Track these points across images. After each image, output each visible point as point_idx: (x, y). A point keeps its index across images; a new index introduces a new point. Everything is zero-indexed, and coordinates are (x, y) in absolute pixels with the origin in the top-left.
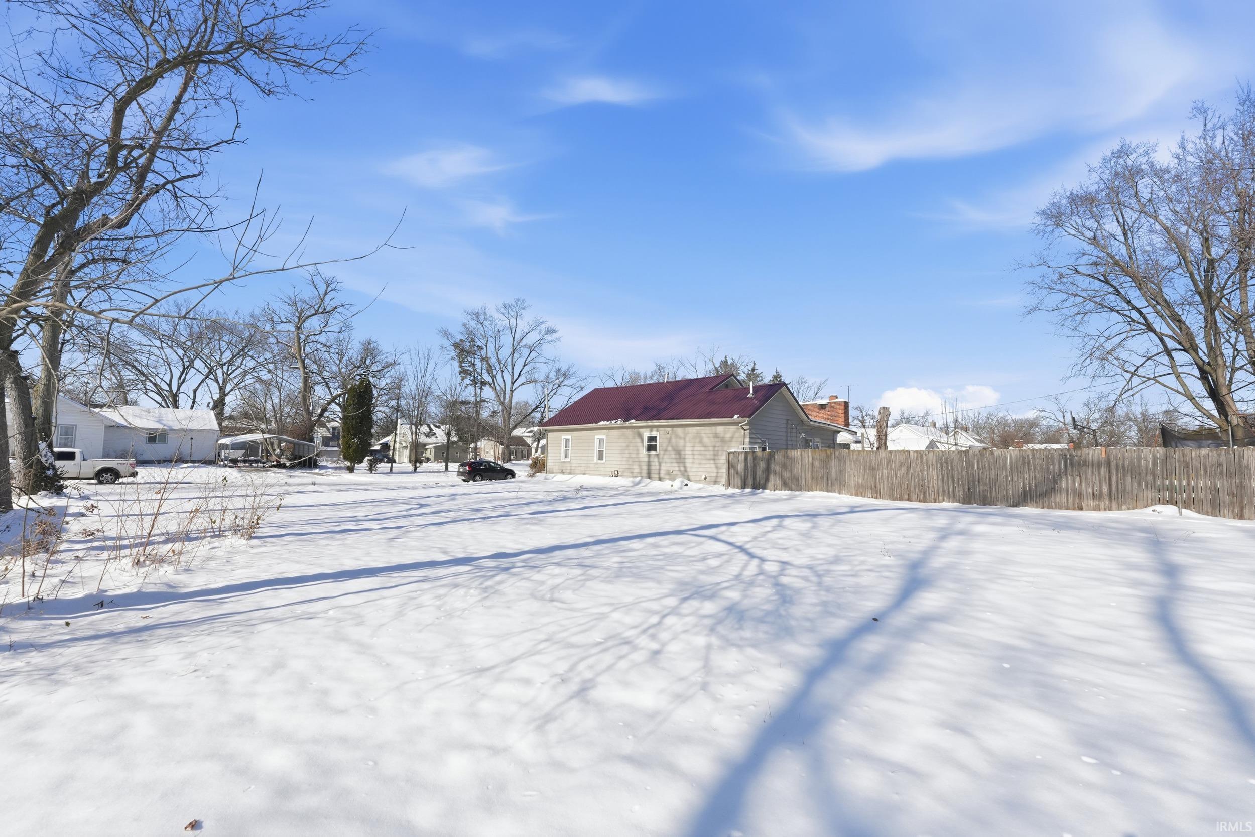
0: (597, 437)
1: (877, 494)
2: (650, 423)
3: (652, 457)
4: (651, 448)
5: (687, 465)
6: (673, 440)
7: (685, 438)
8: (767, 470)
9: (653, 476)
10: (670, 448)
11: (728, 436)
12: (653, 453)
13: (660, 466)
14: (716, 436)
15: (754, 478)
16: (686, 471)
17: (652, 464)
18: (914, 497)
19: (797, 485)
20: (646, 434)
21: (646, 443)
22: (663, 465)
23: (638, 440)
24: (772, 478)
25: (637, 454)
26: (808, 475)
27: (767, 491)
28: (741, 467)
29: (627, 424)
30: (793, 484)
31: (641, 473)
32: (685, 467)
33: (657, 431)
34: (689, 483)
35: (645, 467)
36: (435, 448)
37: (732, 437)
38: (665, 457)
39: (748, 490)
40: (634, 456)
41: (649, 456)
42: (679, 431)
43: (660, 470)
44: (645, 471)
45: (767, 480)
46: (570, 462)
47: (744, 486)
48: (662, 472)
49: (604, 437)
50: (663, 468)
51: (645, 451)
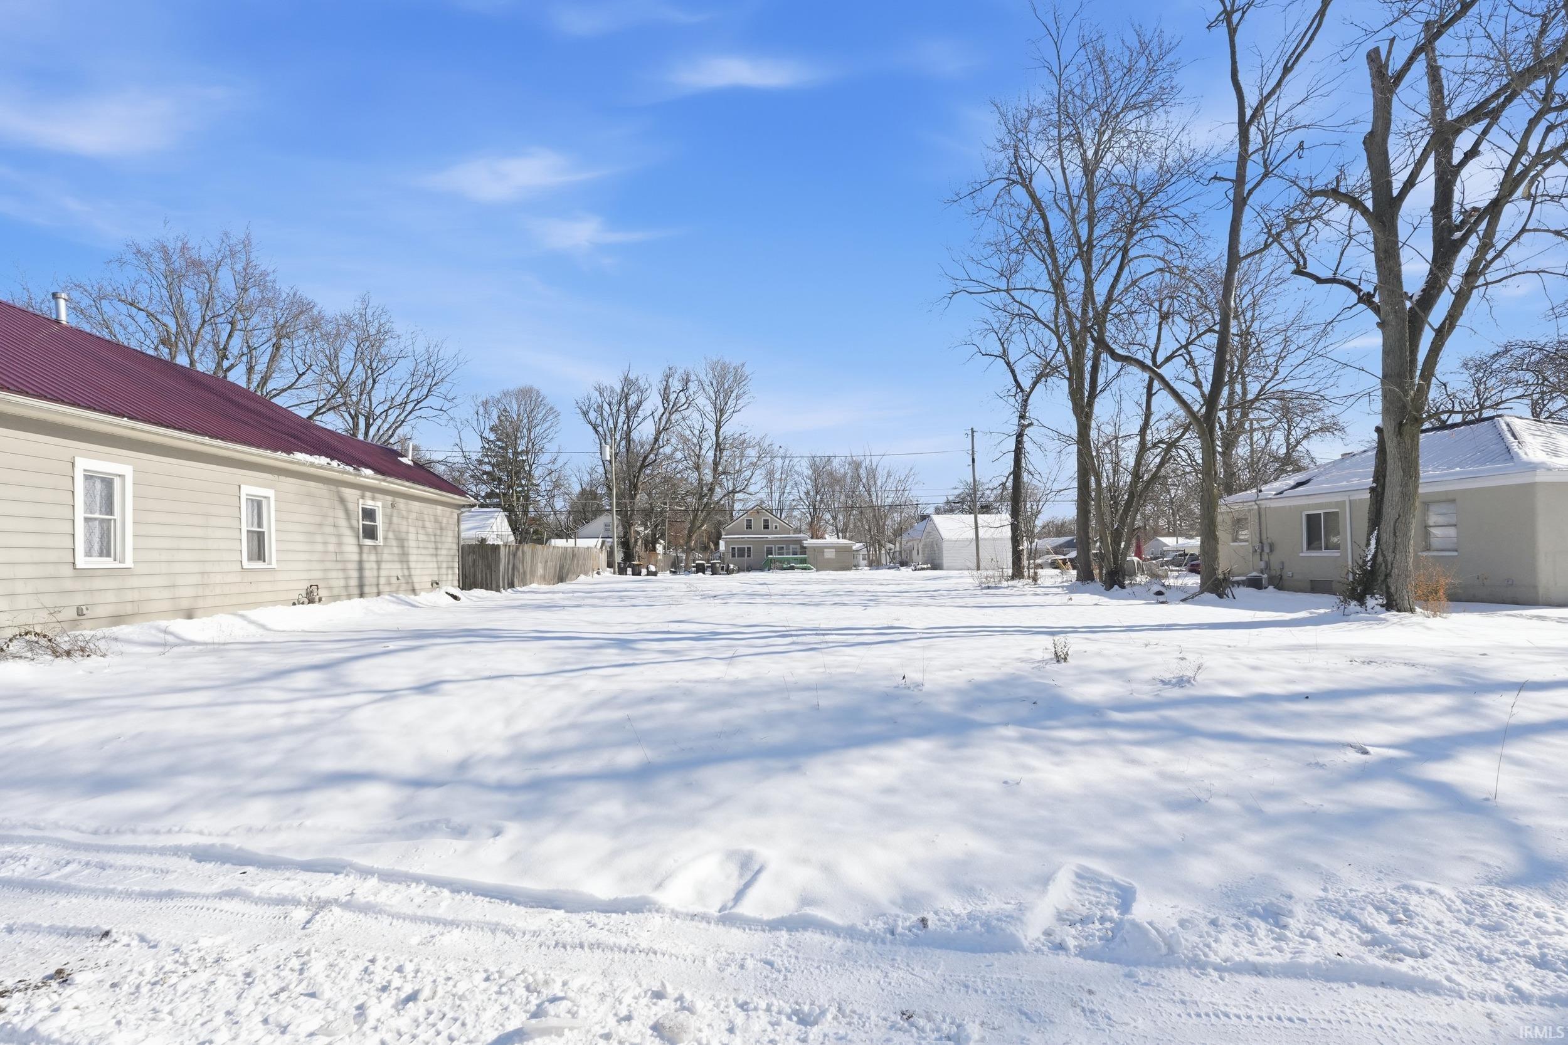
3: (366, 550)
4: (366, 533)
6: (395, 520)
7: (407, 518)
9: (367, 589)
11: (445, 521)
13: (379, 569)
14: (436, 520)
16: (410, 576)
17: (367, 565)
20: (360, 500)
21: (359, 521)
22: (383, 565)
23: (348, 512)
25: (340, 544)
31: (346, 587)
32: (409, 568)
33: (373, 499)
35: (354, 574)
37: (448, 523)
38: (386, 551)
40: (331, 548)
43: (378, 577)
44: (354, 582)
48: (382, 581)
50: (383, 573)
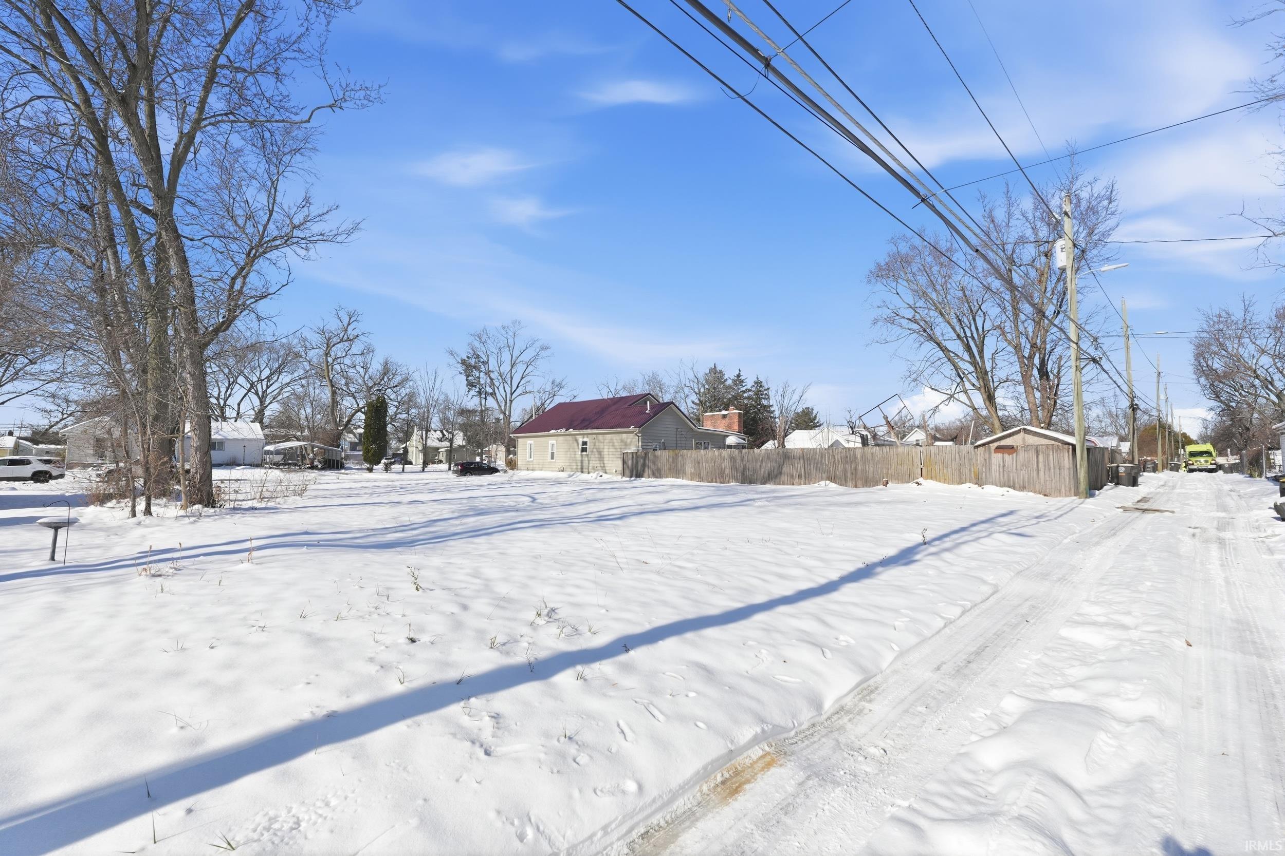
0: (550, 442)
1: (701, 480)
2: (582, 432)
3: (584, 456)
4: (584, 450)
5: (605, 462)
6: (598, 444)
7: (604, 442)
8: (644, 465)
9: (585, 470)
10: (595, 450)
11: (629, 441)
12: (584, 453)
13: (590, 463)
14: (622, 441)
15: (637, 471)
16: (603, 466)
17: (584, 462)
18: (718, 480)
19: (660, 475)
20: (581, 440)
21: (580, 446)
23: (576, 444)
24: (646, 469)
25: (575, 454)
26: (666, 468)
27: (643, 479)
28: (630, 463)
29: (567, 432)
30: (657, 474)
31: (576, 468)
32: (603, 464)
33: (587, 438)
34: (604, 475)
35: (579, 464)
36: (446, 451)
37: (631, 442)
38: (592, 456)
39: (633, 479)
40: (571, 456)
41: (582, 455)
42: (600, 437)
43: (590, 466)
44: (579, 467)
45: (644, 471)
46: (532, 461)
47: (631, 477)
48: (591, 468)
49: (554, 442)
50: (592, 465)
51: (580, 453)
